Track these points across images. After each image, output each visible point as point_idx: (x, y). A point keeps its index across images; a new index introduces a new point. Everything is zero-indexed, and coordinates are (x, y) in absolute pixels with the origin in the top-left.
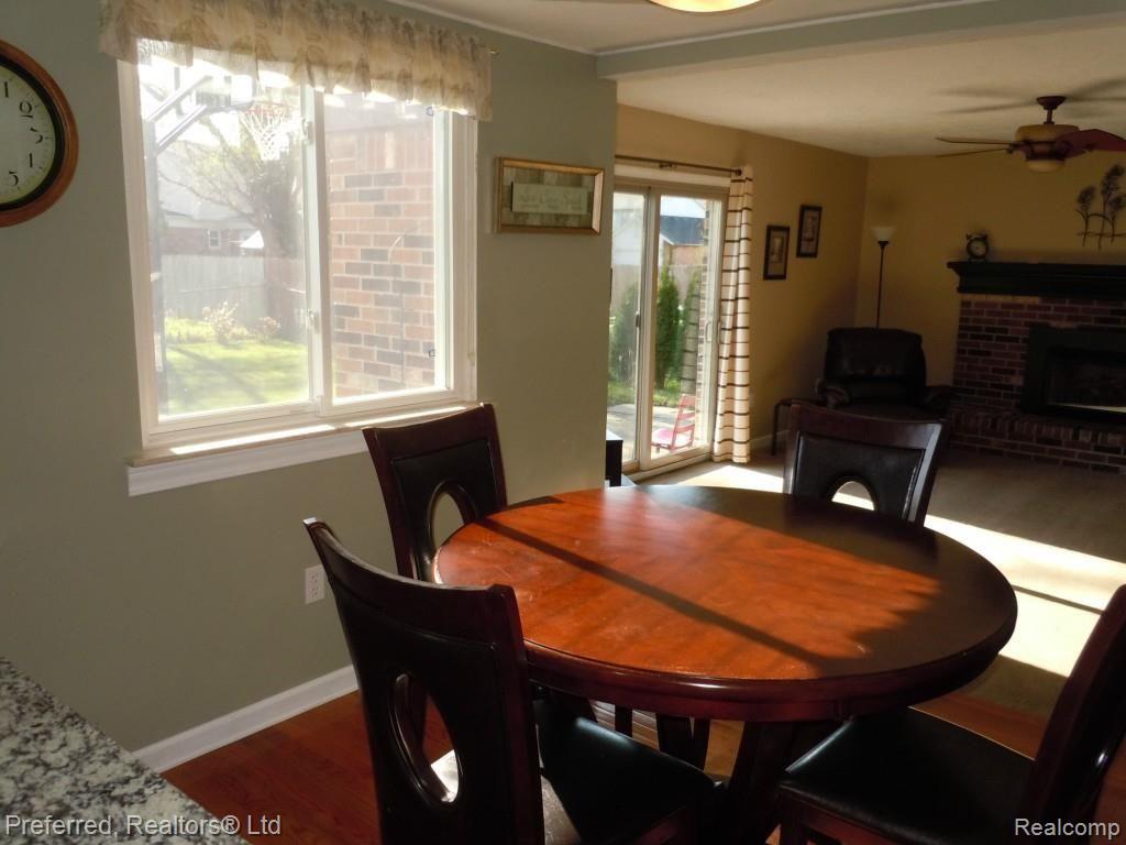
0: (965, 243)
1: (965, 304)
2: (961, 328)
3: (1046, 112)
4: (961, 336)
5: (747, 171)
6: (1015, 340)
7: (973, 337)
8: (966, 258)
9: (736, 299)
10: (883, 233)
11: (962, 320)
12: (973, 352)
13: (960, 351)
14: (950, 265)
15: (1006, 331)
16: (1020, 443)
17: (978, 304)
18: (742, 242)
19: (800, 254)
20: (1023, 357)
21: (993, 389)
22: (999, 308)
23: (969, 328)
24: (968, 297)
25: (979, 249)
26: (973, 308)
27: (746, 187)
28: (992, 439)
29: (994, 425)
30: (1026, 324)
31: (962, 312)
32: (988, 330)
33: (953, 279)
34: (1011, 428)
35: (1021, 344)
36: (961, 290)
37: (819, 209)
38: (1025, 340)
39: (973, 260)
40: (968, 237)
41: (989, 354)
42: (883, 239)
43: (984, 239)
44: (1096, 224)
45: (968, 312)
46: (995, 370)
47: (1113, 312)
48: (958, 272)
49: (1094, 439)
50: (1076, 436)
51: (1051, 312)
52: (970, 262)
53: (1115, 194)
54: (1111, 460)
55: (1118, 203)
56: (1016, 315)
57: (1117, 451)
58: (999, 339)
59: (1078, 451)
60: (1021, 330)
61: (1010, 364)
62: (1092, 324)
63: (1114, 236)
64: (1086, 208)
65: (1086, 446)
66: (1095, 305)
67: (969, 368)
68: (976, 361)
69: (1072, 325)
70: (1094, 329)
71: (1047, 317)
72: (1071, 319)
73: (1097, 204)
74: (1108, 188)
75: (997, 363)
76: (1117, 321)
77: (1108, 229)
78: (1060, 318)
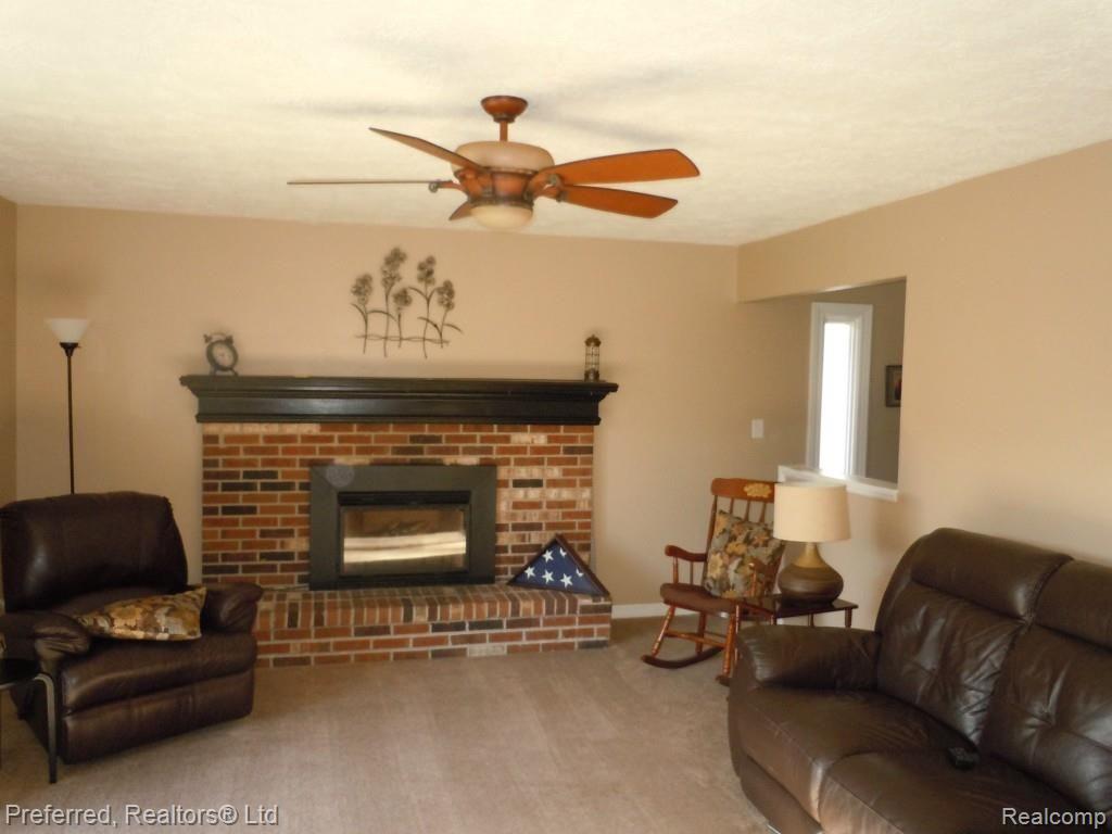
0: (202, 348)
1: (209, 439)
2: (206, 475)
3: (496, 127)
4: (207, 487)
6: (288, 486)
7: (226, 487)
8: (204, 369)
10: (67, 329)
11: (206, 463)
12: (226, 510)
13: (207, 511)
14: (185, 381)
15: (273, 475)
17: (229, 439)
20: (302, 509)
21: (264, 562)
22: (261, 443)
23: (218, 475)
24: (213, 428)
25: (223, 356)
26: (222, 445)
30: (303, 463)
31: (206, 452)
32: (247, 475)
33: (187, 403)
35: (297, 491)
36: (203, 417)
38: (304, 486)
39: (219, 373)
40: (207, 339)
41: (252, 510)
42: (69, 340)
43: (228, 342)
44: (378, 324)
45: (218, 451)
46: (264, 534)
47: (413, 439)
48: (195, 391)
49: (432, 615)
50: (408, 617)
51: (336, 444)
52: (213, 377)
53: (397, 288)
54: (455, 640)
55: (403, 298)
56: (286, 451)
57: (459, 626)
58: (265, 487)
59: (412, 636)
60: (296, 472)
61: (286, 521)
62: (389, 456)
63: (401, 339)
64: (364, 301)
65: (423, 628)
66: (391, 431)
67: (225, 534)
68: (235, 523)
69: (364, 460)
70: (394, 463)
71: (331, 451)
72: (361, 451)
73: (377, 298)
74: (390, 280)
75: (266, 522)
76: (420, 451)
77: (394, 331)
78: (348, 451)
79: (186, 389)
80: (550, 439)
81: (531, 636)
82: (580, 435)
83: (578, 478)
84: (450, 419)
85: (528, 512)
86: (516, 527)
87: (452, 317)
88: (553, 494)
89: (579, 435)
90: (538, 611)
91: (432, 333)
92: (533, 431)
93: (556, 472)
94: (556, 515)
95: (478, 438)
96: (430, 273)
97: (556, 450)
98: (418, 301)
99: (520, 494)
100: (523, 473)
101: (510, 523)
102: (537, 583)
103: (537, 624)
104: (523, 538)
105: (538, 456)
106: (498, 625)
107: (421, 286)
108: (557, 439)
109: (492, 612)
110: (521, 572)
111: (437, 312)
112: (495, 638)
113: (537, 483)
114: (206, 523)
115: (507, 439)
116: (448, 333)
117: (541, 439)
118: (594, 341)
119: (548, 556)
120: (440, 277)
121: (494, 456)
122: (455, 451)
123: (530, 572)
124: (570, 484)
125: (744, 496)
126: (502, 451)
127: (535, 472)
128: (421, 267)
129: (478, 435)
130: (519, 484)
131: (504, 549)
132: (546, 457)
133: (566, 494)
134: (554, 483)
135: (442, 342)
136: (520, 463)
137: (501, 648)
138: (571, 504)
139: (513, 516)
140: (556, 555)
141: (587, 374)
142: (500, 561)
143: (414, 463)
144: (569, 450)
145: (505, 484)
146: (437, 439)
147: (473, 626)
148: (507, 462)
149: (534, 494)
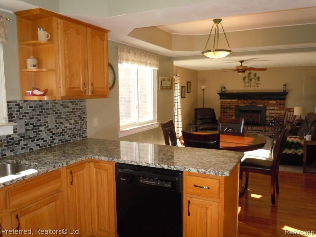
0: (220, 89)
1: (222, 102)
2: (221, 107)
3: (241, 63)
4: (221, 109)
5: (178, 75)
6: (232, 109)
7: (224, 109)
8: (221, 92)
9: (178, 102)
10: (203, 87)
11: (221, 105)
12: (224, 112)
13: (221, 112)
14: (218, 94)
15: (230, 107)
17: (224, 102)
18: (179, 90)
19: (187, 92)
20: (234, 112)
22: (229, 103)
23: (223, 107)
24: (222, 100)
25: (223, 90)
26: (223, 103)
27: (178, 78)
30: (235, 105)
31: (221, 104)
32: (227, 107)
33: (219, 96)
36: (221, 99)
37: (190, 82)
38: (235, 109)
40: (221, 88)
41: (227, 112)
42: (203, 89)
43: (224, 88)
44: (247, 84)
45: (222, 104)
46: (229, 116)
47: (252, 102)
48: (220, 95)
49: (251, 128)
50: (247, 128)
51: (239, 103)
52: (222, 93)
53: (250, 78)
54: (255, 133)
55: (251, 80)
56: (232, 104)
57: (256, 131)
58: (229, 109)
59: (248, 131)
60: (233, 107)
61: (232, 114)
62: (248, 105)
63: (251, 86)
64: (245, 81)
65: (250, 130)
66: (248, 101)
67: (223, 116)
68: (225, 114)
69: (244, 105)
70: (248, 106)
71: (239, 104)
72: (243, 104)
73: (247, 80)
74: (249, 77)
75: (229, 114)
76: (253, 104)
77: (249, 85)
78: (241, 104)
79: (218, 95)
80: (276, 102)
81: (268, 133)
82: (282, 101)
83: (281, 109)
84: (259, 99)
85: (272, 114)
86: (270, 117)
87: (259, 82)
88: (276, 112)
89: (282, 102)
90: (269, 129)
91: (256, 85)
92: (273, 101)
93: (277, 108)
94: (277, 115)
96: (256, 75)
97: (277, 104)
98: (254, 81)
99: (270, 111)
100: (271, 108)
101: (268, 116)
102: (271, 126)
103: (269, 131)
104: (271, 119)
105: (274, 105)
106: (262, 131)
107: (254, 78)
108: (277, 102)
109: (261, 129)
110: (269, 124)
111: (257, 82)
112: (262, 133)
113: (274, 110)
114: (221, 114)
115: (268, 102)
116: (259, 85)
117: (274, 102)
118: (285, 85)
119: (273, 121)
120: (257, 76)
121: (266, 105)
122: (259, 104)
123: (270, 124)
124: (280, 110)
125: (290, 111)
126: (267, 104)
127: (273, 108)
128: (254, 75)
129: (263, 101)
130: (270, 110)
131: (267, 120)
132: (275, 105)
133: (279, 112)
134: (277, 110)
135: (258, 86)
136: (270, 106)
137: (263, 135)
138: (280, 113)
139: (269, 115)
140: (274, 121)
141: (284, 91)
142: (266, 122)
143: (252, 106)
144: (280, 104)
145: (268, 110)
146: (256, 102)
147: (258, 131)
148: (268, 106)
149: (273, 111)
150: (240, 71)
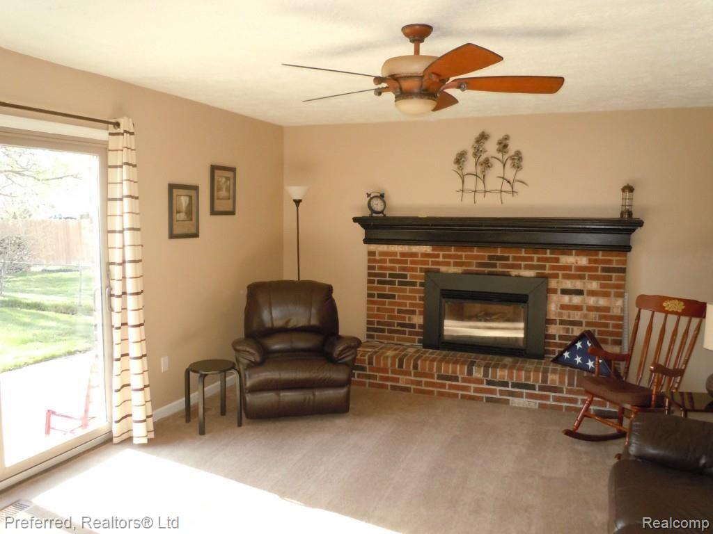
0: (366, 200)
1: (371, 253)
2: (369, 275)
4: (370, 282)
5: (125, 124)
6: (413, 284)
7: (380, 282)
8: (367, 213)
9: (124, 263)
10: (296, 192)
11: (369, 268)
12: (380, 296)
13: (370, 295)
14: (356, 220)
15: (405, 276)
16: (424, 380)
17: (382, 254)
18: (126, 200)
19: (214, 212)
20: (421, 298)
21: (399, 328)
22: (399, 257)
23: (375, 275)
24: (373, 247)
25: (378, 205)
26: (377, 257)
28: (401, 377)
29: (401, 366)
30: (422, 270)
31: (369, 261)
32: (391, 276)
33: (360, 232)
34: (415, 367)
35: (418, 287)
36: (367, 241)
37: (233, 170)
38: (422, 284)
39: (374, 215)
40: (369, 195)
41: (393, 297)
42: (297, 198)
43: (382, 196)
44: (470, 182)
45: (375, 261)
46: (399, 311)
47: (490, 258)
48: (363, 226)
49: (486, 374)
50: (470, 372)
51: (441, 259)
52: (371, 218)
53: (483, 157)
54: (502, 393)
55: (487, 164)
56: (412, 262)
57: (505, 384)
58: (401, 283)
59: (473, 385)
60: (417, 275)
61: (412, 305)
62: (474, 268)
63: (485, 192)
64: (461, 168)
65: (479, 381)
66: (475, 252)
67: (379, 310)
68: (384, 303)
69: (458, 270)
70: (477, 273)
71: (438, 263)
72: (456, 264)
73: (470, 165)
74: (478, 151)
75: (399, 304)
76: (494, 266)
77: (480, 186)
78: (448, 264)
79: (357, 225)
80: (590, 261)
81: (556, 399)
82: (615, 258)
83: (613, 291)
84: (517, 245)
85: (572, 312)
86: (562, 322)
87: (520, 176)
88: (592, 301)
89: (615, 260)
90: (562, 382)
91: (507, 187)
92: (577, 255)
93: (594, 285)
94: (594, 317)
95: (535, 259)
96: (506, 146)
97: (596, 269)
98: (497, 166)
99: (566, 299)
100: (569, 284)
101: (558, 319)
102: (570, 364)
103: (561, 391)
104: (567, 330)
105: (581, 273)
106: (532, 387)
107: (500, 156)
108: (596, 261)
109: (528, 378)
110: (561, 354)
111: (510, 173)
112: (530, 396)
113: (580, 292)
114: (369, 302)
115: (557, 260)
116: (517, 186)
117: (583, 261)
118: (629, 189)
119: (579, 345)
120: (512, 149)
121: (547, 271)
122: (519, 267)
123: (566, 355)
124: (606, 295)
125: (662, 310)
126: (553, 268)
127: (578, 285)
128: (500, 143)
129: (536, 256)
130: (565, 292)
131: (553, 337)
132: (587, 274)
133: (602, 302)
134: (592, 293)
135: (513, 192)
136: (567, 277)
137: (534, 404)
138: (607, 309)
139: (560, 314)
140: (584, 345)
141: (622, 214)
142: (549, 344)
143: (490, 274)
144: (604, 270)
145: (555, 291)
146: (507, 259)
147: (514, 385)
148: (556, 276)
149: (576, 300)
150: (406, 85)
